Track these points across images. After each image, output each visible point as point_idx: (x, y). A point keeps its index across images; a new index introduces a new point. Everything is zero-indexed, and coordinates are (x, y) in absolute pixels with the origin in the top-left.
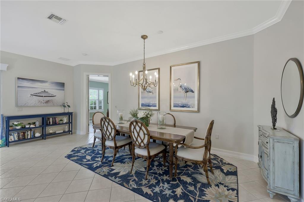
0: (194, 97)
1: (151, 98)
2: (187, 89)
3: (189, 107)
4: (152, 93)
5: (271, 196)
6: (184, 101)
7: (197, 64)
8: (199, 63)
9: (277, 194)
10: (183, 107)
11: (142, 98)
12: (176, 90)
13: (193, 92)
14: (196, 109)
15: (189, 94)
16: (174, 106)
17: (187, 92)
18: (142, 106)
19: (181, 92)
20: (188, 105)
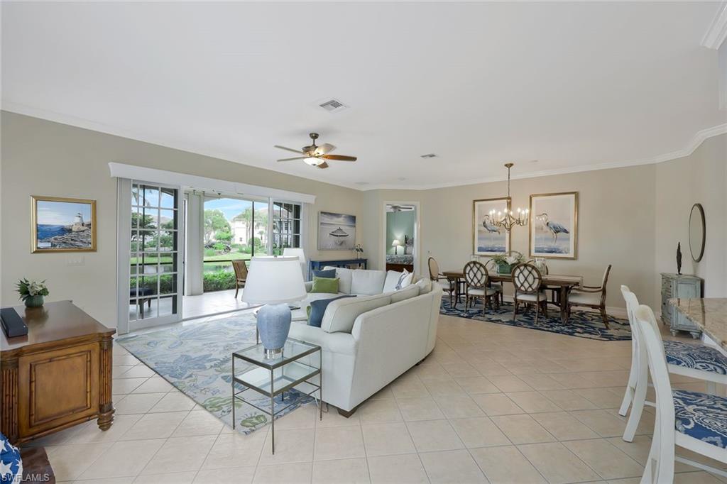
0: (569, 239)
1: (496, 239)
2: (557, 228)
3: (560, 252)
4: (497, 233)
5: (674, 334)
6: (553, 245)
7: (574, 195)
8: (576, 194)
9: (680, 331)
10: (551, 252)
11: (479, 239)
12: (539, 229)
13: (567, 232)
14: (571, 255)
15: (561, 235)
16: (536, 251)
17: (557, 232)
18: (479, 251)
19: (547, 232)
20: (558, 249)
